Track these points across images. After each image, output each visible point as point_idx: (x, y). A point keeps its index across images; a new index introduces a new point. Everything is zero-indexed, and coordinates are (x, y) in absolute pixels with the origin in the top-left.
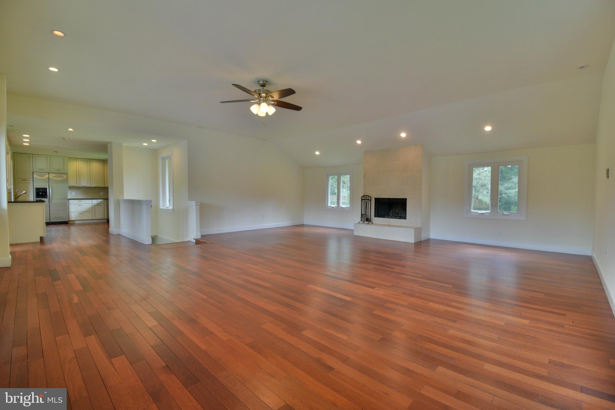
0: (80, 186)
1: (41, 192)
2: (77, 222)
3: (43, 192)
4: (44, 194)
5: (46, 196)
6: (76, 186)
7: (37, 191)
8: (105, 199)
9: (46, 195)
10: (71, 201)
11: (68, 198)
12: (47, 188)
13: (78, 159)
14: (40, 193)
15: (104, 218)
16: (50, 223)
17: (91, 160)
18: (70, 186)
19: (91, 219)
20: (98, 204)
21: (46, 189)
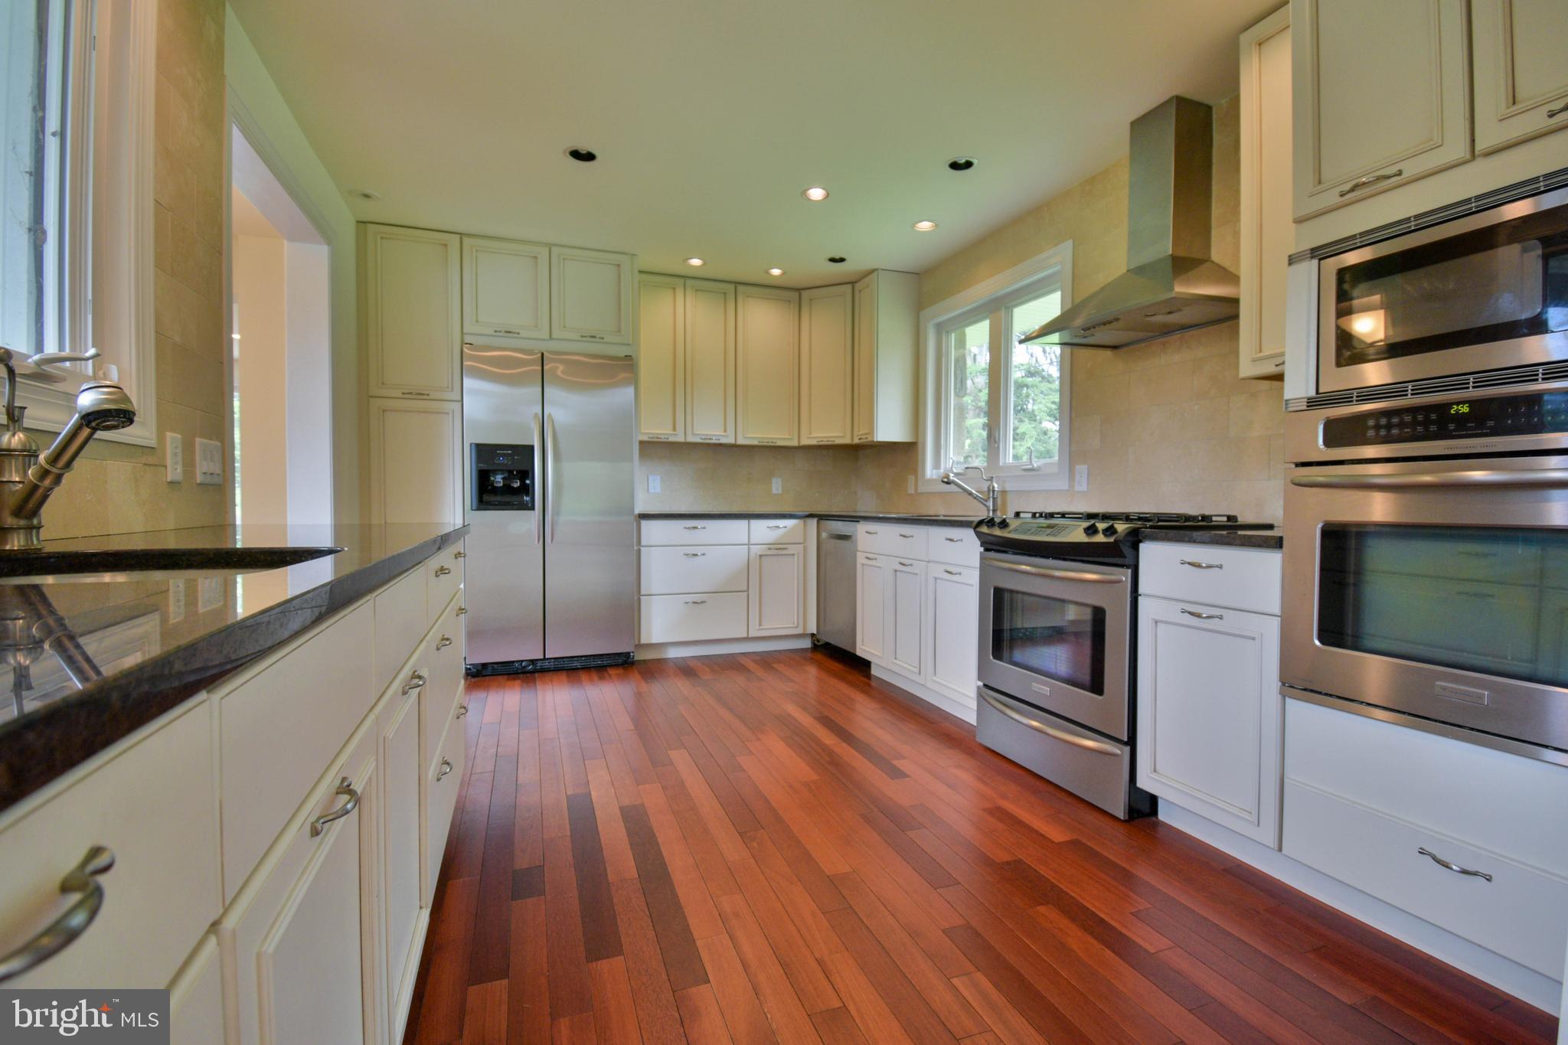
0: (691, 439)
1: (502, 471)
2: (673, 653)
3: (510, 472)
4: (517, 484)
5: (526, 498)
6: (672, 439)
7: (483, 466)
8: (811, 516)
9: (527, 490)
10: (652, 531)
11: (637, 512)
12: (532, 448)
13: (682, 281)
14: (498, 480)
15: (800, 631)
16: (546, 664)
17: (740, 288)
18: (645, 438)
19: (745, 635)
20: (777, 549)
21: (530, 449)
